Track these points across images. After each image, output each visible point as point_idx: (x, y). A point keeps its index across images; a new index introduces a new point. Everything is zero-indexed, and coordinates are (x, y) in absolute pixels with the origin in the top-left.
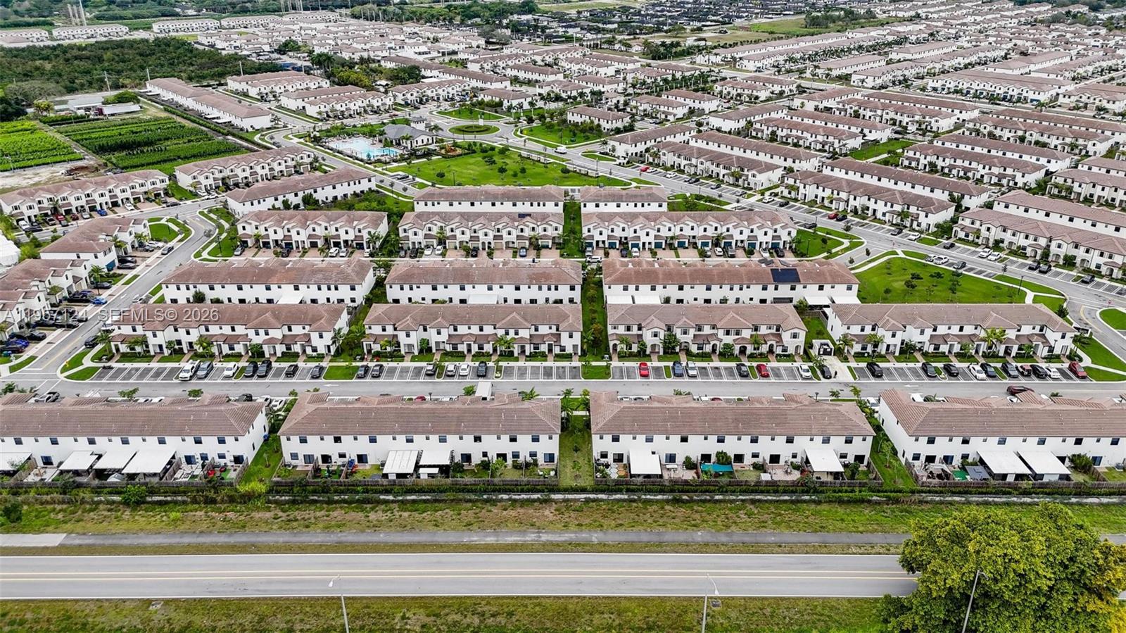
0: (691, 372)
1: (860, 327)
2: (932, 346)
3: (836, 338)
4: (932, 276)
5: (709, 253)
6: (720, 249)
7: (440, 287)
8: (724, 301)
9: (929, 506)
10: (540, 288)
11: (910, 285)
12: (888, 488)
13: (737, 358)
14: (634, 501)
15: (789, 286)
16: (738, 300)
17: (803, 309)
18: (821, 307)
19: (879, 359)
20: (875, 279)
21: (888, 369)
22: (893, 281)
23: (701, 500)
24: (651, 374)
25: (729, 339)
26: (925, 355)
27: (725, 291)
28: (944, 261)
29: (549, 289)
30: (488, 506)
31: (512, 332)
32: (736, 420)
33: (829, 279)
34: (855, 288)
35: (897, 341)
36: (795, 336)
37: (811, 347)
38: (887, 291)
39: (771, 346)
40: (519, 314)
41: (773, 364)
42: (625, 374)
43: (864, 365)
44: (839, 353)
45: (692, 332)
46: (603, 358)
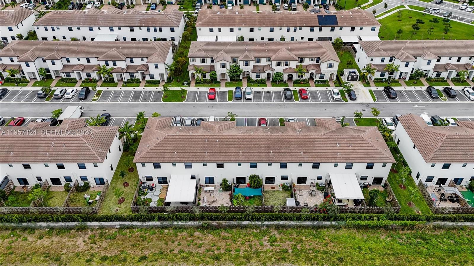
0: (248, 96)
1: (380, 59)
2: (436, 73)
3: (361, 67)
4: (430, 21)
5: (278, 7)
6: (286, 5)
7: (74, 29)
8: (283, 39)
9: (443, 232)
10: (148, 30)
11: (415, 27)
12: (405, 215)
13: (285, 84)
14: (167, 227)
15: (329, 28)
16: (292, 39)
17: (339, 46)
18: (351, 43)
19: (393, 84)
20: (390, 24)
21: (400, 92)
22: (402, 25)
23: (228, 226)
24: (218, 97)
25: (280, 69)
26: (429, 80)
27: (283, 32)
28: (437, 11)
29: (155, 30)
30: (26, 234)
31: (111, 64)
32: (268, 148)
33: (359, 22)
34: (378, 29)
35: (409, 70)
36: (330, 66)
37: (342, 74)
38: (400, 32)
39: (312, 74)
40: (118, 49)
41: (313, 88)
42: (197, 97)
43: (381, 88)
44: (363, 79)
45: (252, 63)
46: (183, 84)
